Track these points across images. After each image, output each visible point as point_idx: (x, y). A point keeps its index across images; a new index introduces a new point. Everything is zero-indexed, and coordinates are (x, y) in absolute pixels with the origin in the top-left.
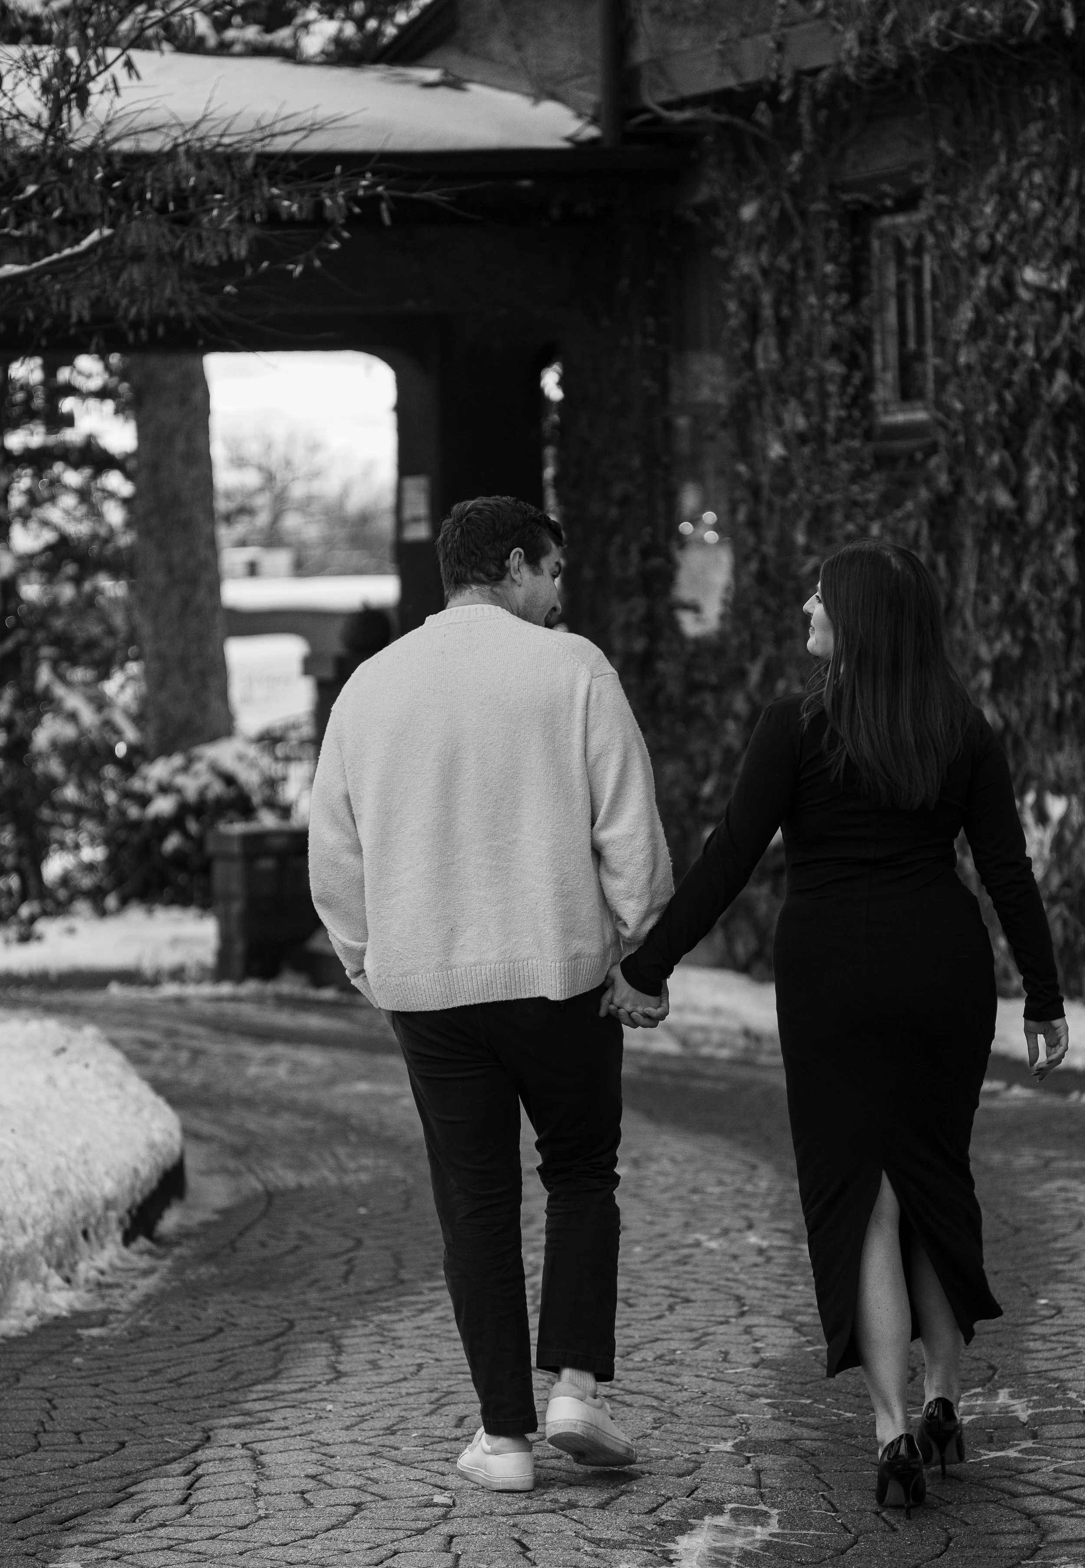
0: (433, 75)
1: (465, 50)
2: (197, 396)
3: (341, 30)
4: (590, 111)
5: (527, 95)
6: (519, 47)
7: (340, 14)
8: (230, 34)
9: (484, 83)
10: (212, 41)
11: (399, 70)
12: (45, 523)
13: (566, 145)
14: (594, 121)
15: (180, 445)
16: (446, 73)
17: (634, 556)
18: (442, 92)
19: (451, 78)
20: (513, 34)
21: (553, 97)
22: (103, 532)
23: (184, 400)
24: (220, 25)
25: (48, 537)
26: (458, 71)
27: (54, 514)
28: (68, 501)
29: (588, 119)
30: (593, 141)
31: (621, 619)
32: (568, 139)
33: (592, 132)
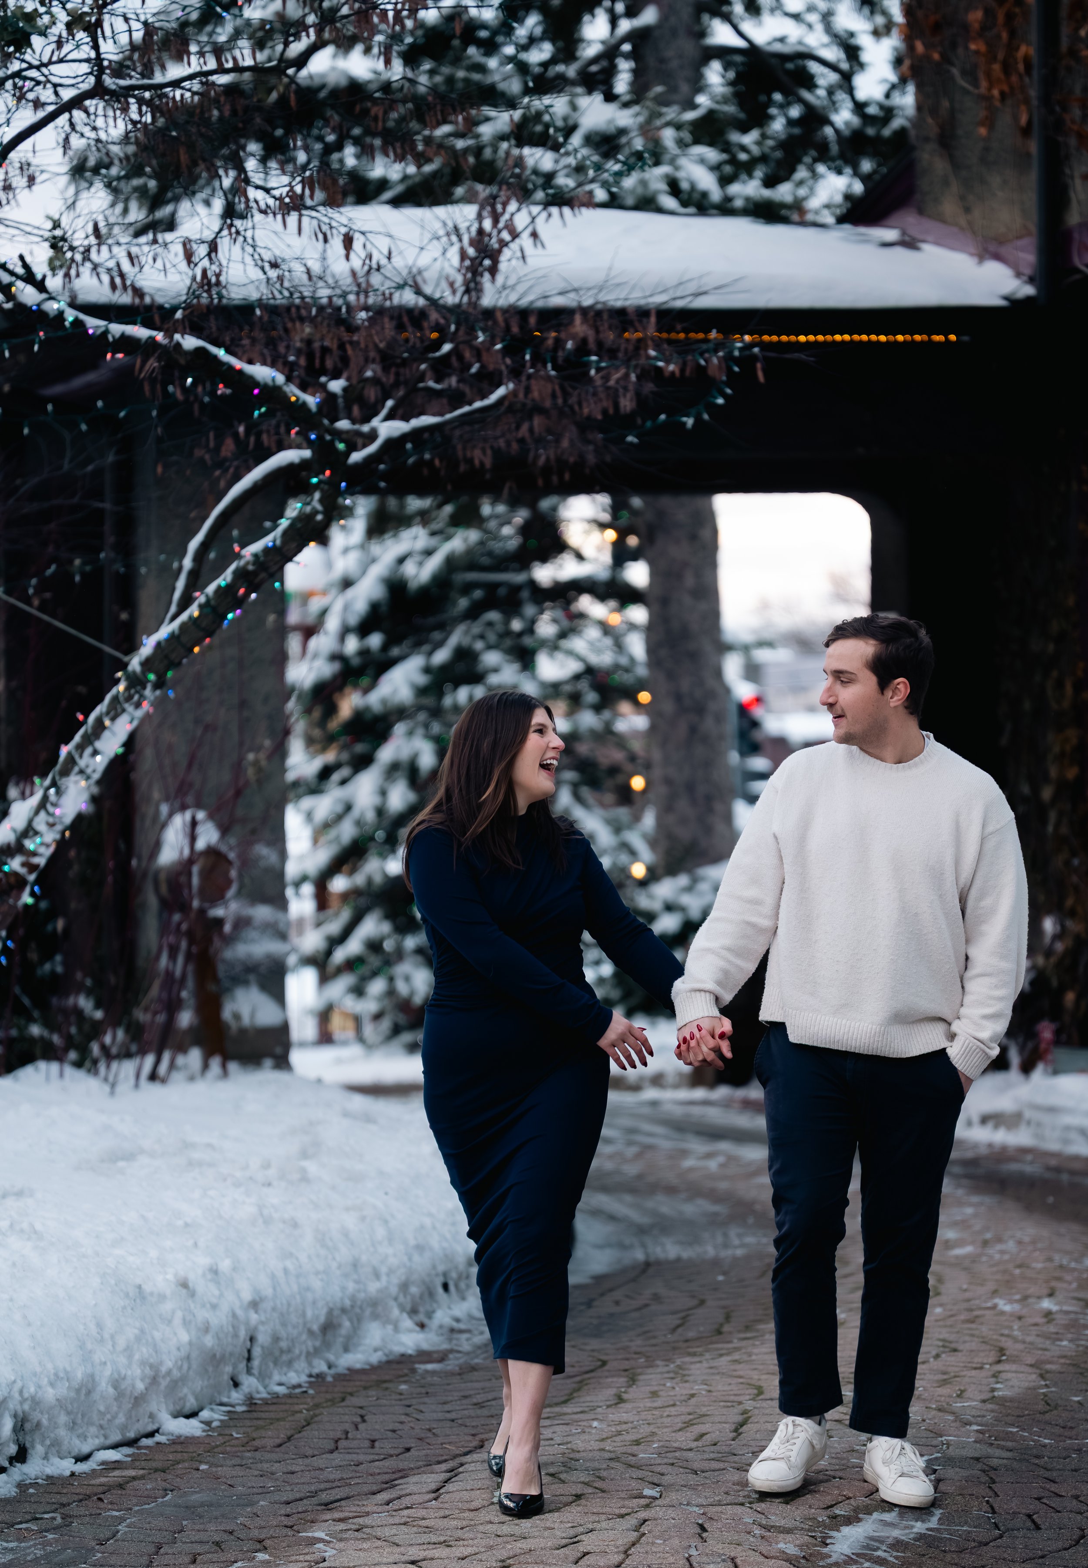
0: (890, 234)
1: (921, 212)
2: (705, 533)
3: (849, 186)
4: (1028, 271)
5: (972, 255)
6: (967, 210)
7: (848, 170)
8: (735, 189)
9: (937, 243)
10: (716, 194)
11: (862, 230)
12: (570, 653)
13: (1002, 303)
14: (1031, 280)
15: (689, 581)
16: (904, 233)
17: (1069, 689)
18: (900, 251)
19: (907, 238)
20: (962, 198)
21: (997, 257)
22: (623, 661)
23: (693, 537)
24: (725, 181)
25: (573, 667)
26: (914, 232)
27: (578, 644)
28: (593, 633)
29: (1025, 278)
30: (1028, 299)
31: (1057, 749)
32: (1006, 298)
33: (1029, 290)
